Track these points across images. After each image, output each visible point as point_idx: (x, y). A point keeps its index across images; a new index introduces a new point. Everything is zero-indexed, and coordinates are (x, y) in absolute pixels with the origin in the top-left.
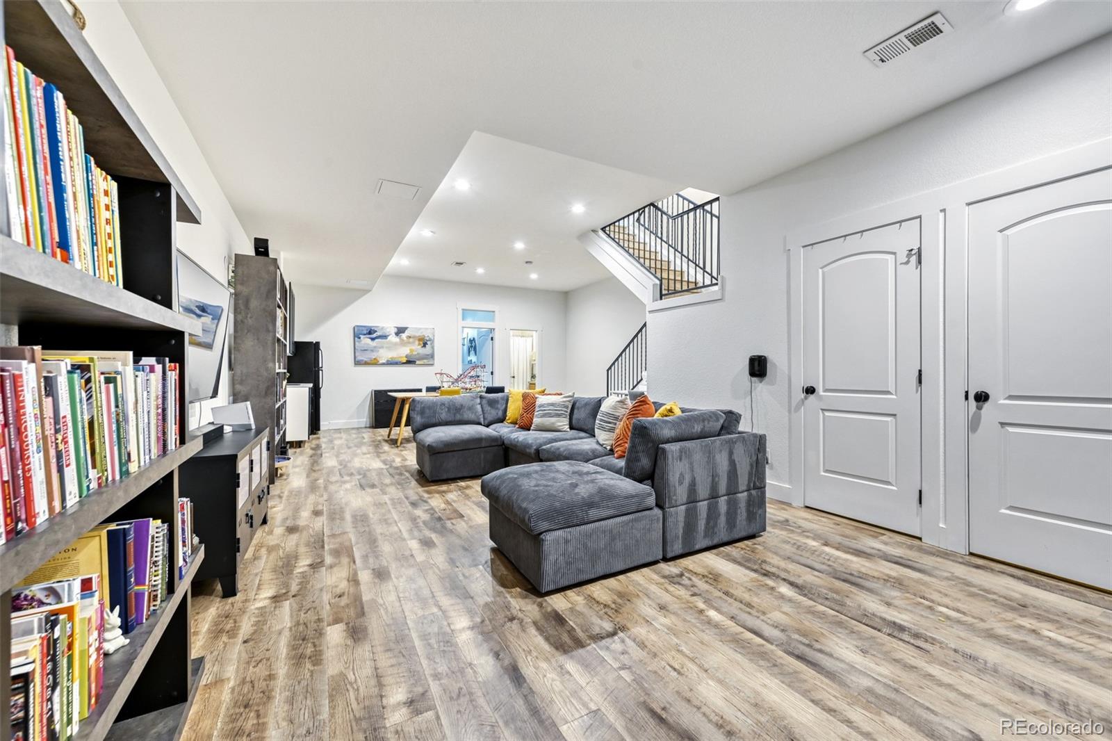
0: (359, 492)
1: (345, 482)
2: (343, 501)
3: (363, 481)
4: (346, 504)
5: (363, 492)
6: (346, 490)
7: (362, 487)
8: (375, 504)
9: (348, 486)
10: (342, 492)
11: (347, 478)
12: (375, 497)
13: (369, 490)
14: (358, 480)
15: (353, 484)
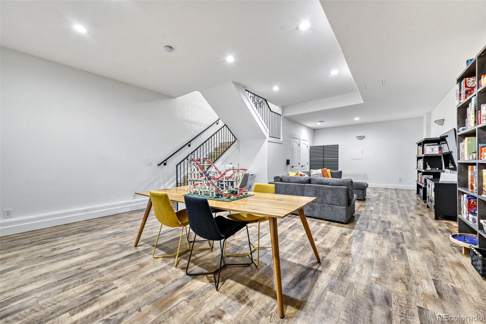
0: (392, 221)
1: (400, 229)
2: (401, 219)
3: (387, 226)
4: (399, 218)
5: (390, 220)
6: (399, 224)
7: (389, 223)
8: (386, 214)
9: (398, 226)
10: (402, 223)
11: (398, 232)
12: (385, 217)
13: (386, 220)
14: (390, 228)
15: (394, 226)
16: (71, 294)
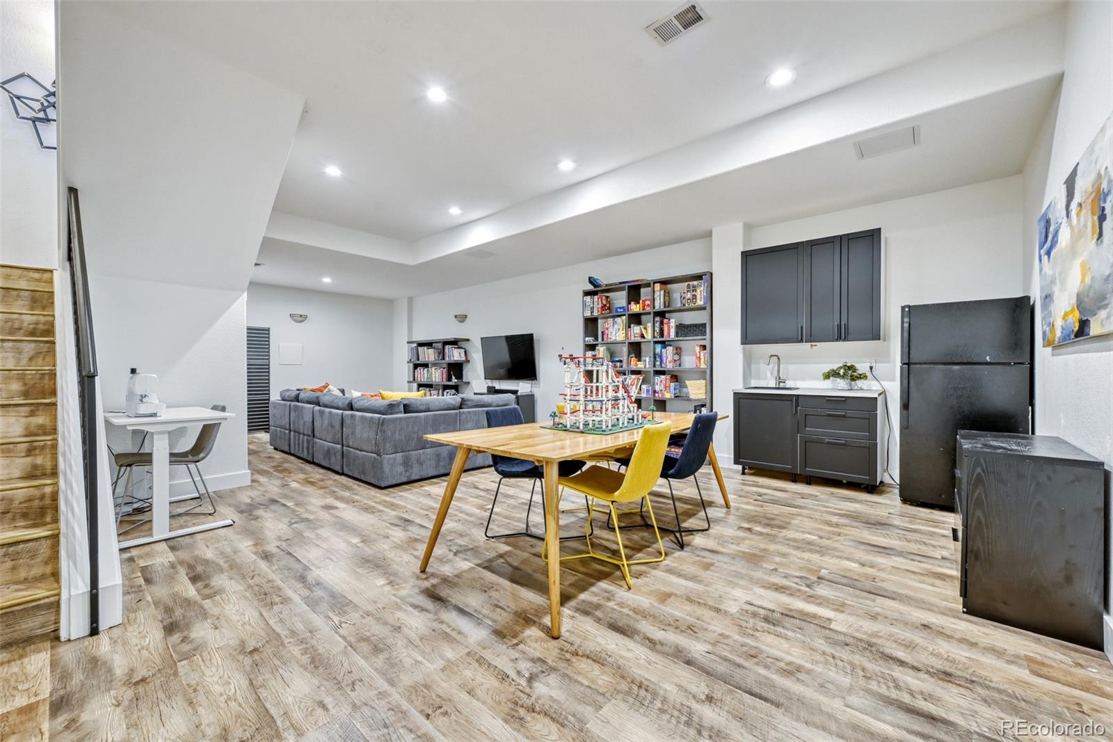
16: (798, 651)
